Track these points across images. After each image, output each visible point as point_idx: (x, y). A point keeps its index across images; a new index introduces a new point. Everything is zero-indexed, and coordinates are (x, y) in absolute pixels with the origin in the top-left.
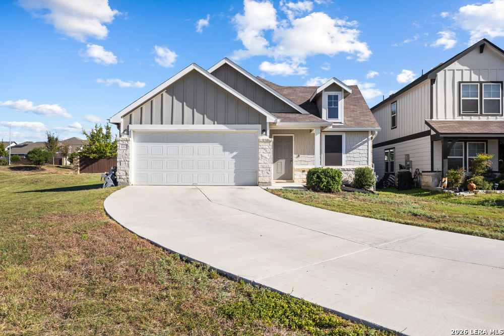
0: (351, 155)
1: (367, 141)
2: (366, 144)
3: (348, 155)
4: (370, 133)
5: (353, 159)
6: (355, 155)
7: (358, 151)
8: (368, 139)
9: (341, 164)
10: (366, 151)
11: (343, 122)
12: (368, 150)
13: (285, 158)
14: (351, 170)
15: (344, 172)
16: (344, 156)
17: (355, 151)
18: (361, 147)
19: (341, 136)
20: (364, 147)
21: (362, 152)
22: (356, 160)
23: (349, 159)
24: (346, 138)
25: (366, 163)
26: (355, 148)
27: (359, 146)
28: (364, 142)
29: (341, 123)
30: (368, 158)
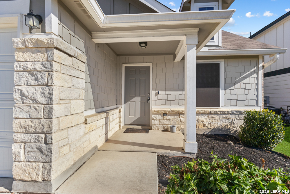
0: (233, 92)
1: (257, 72)
2: (255, 75)
3: (228, 91)
4: (260, 60)
5: (235, 97)
6: (239, 92)
7: (243, 86)
8: (258, 68)
9: (218, 105)
10: (255, 86)
11: (220, 45)
12: (257, 84)
13: (139, 96)
14: (233, 114)
15: (224, 116)
16: (222, 92)
17: (237, 86)
18: (247, 81)
19: (218, 65)
20: (252, 80)
21: (248, 87)
22: (240, 98)
23: (230, 97)
24: (225, 67)
25: (254, 102)
26: (239, 82)
27: (244, 78)
28: (252, 73)
29: (218, 46)
30: (257, 96)
